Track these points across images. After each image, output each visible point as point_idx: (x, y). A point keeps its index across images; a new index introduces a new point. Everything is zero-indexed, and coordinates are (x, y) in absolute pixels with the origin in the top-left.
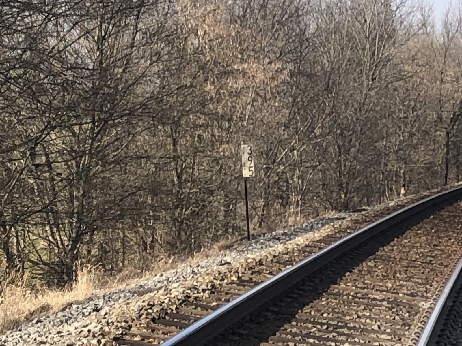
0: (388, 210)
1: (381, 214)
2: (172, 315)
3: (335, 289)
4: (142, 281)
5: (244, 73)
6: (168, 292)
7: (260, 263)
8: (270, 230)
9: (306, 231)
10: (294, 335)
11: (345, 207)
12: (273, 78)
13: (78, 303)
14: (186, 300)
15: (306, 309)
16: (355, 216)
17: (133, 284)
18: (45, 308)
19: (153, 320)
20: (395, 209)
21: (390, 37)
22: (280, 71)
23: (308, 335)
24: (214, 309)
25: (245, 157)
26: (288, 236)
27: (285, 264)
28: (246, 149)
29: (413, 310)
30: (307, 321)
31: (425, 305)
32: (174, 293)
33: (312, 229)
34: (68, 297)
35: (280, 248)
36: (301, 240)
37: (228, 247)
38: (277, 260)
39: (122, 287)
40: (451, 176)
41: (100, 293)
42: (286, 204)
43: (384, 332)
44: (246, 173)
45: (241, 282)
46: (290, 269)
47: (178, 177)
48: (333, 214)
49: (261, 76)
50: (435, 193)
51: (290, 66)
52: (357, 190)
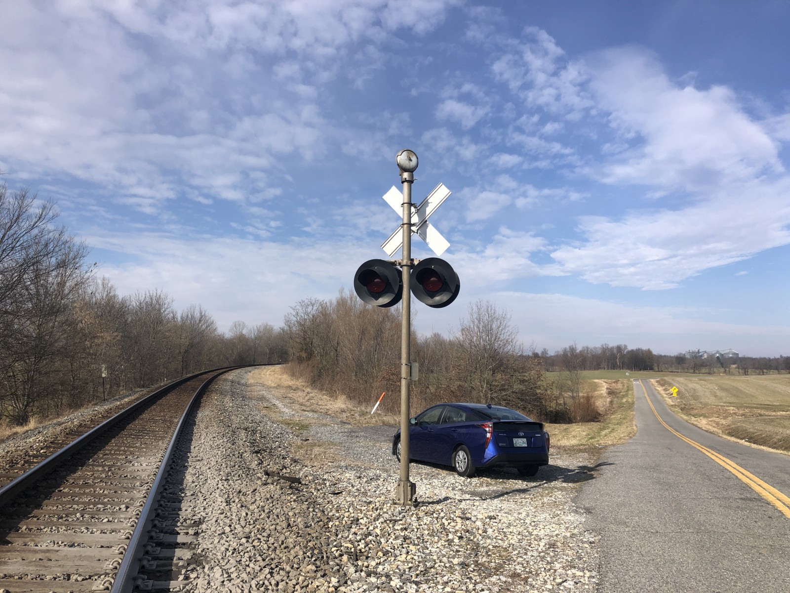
0: (161, 387)
1: (158, 388)
2: (75, 432)
3: (141, 417)
4: (59, 420)
5: (102, 337)
6: (73, 423)
7: (111, 409)
8: (113, 397)
9: (128, 396)
10: (126, 435)
11: (143, 387)
12: (114, 339)
13: (31, 430)
14: (81, 425)
15: (130, 425)
16: (148, 389)
17: (55, 421)
18: (16, 433)
19: (67, 434)
20: (163, 386)
21: (160, 323)
22: (117, 336)
23: (132, 435)
24: (93, 428)
25: (103, 369)
26: (121, 399)
27: (121, 409)
28: (104, 366)
29: (171, 422)
30: (130, 429)
31: (176, 420)
32: (75, 423)
33: (130, 395)
34: (26, 428)
35: (119, 403)
36: (126, 400)
37: (96, 404)
38: (118, 408)
39: (50, 423)
40: (184, 373)
41: (41, 425)
42: (119, 386)
43: (161, 431)
44: (104, 375)
45: (103, 417)
46: (123, 411)
47: (73, 378)
48: (139, 389)
49: (109, 338)
50: (178, 379)
51: (121, 334)
52: (148, 380)
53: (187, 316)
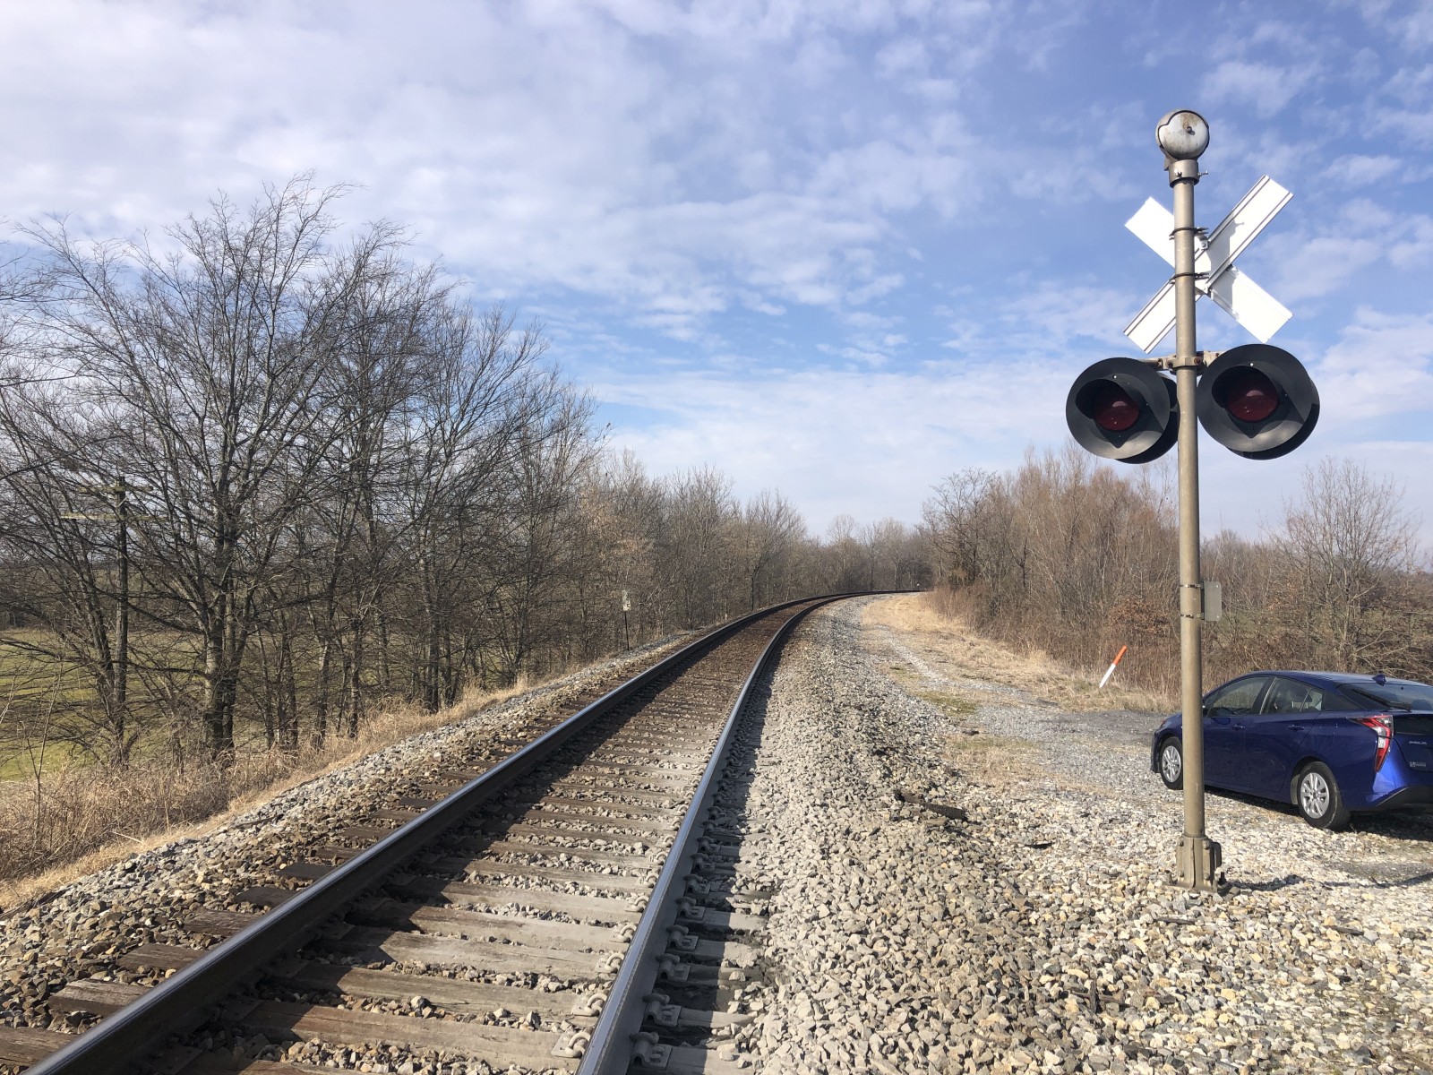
0: (716, 628)
1: (712, 630)
2: (574, 702)
3: (680, 679)
4: (559, 681)
5: (624, 546)
6: (572, 686)
7: (633, 665)
8: (642, 644)
9: (665, 643)
10: (653, 711)
11: (691, 627)
12: (643, 548)
13: (515, 697)
14: (583, 692)
15: (662, 694)
16: (695, 632)
17: (553, 683)
18: (494, 701)
19: (561, 706)
20: (719, 627)
21: (714, 521)
22: (647, 544)
23: (663, 711)
24: (601, 696)
25: (625, 598)
26: (654, 647)
27: (649, 665)
28: (625, 593)
29: (730, 691)
30: (662, 701)
31: (737, 687)
32: (576, 687)
33: (669, 641)
34: (511, 693)
35: (647, 654)
36: (660, 649)
37: (615, 656)
38: (645, 663)
39: (545, 685)
40: (755, 605)
41: (531, 689)
42: (654, 626)
43: (711, 706)
44: (626, 608)
45: (620, 678)
46: (652, 668)
47: (585, 612)
48: (683, 632)
49: (635, 547)
50: (745, 616)
51: (654, 541)
52: (698, 616)
53: (757, 510)
